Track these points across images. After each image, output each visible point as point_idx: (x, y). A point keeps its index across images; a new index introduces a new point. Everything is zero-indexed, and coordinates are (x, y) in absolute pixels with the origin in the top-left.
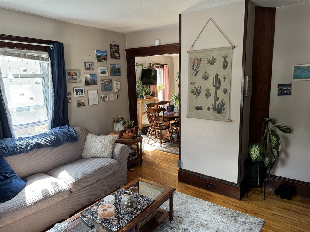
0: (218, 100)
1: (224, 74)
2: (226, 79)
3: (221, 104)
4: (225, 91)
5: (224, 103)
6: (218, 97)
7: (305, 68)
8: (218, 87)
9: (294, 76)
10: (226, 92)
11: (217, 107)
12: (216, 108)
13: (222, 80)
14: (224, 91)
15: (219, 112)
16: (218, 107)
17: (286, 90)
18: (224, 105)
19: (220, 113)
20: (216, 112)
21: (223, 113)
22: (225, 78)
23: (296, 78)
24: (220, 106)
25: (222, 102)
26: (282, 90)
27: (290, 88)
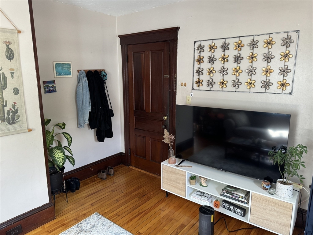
0: (6, 106)
1: (10, 68)
2: (14, 74)
3: (13, 110)
4: (16, 91)
5: (16, 108)
6: (6, 102)
7: (64, 65)
8: (4, 86)
9: (56, 72)
10: (18, 93)
11: (6, 116)
12: (4, 117)
13: (8, 75)
14: (14, 91)
15: (11, 122)
16: (8, 115)
17: (52, 87)
18: (17, 111)
19: (13, 123)
20: (6, 123)
21: (17, 122)
22: (12, 74)
23: (58, 75)
24: (11, 114)
25: (14, 107)
26: (48, 87)
27: (54, 85)
